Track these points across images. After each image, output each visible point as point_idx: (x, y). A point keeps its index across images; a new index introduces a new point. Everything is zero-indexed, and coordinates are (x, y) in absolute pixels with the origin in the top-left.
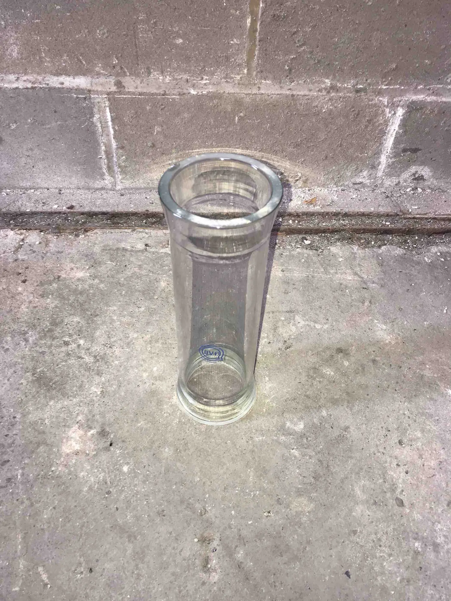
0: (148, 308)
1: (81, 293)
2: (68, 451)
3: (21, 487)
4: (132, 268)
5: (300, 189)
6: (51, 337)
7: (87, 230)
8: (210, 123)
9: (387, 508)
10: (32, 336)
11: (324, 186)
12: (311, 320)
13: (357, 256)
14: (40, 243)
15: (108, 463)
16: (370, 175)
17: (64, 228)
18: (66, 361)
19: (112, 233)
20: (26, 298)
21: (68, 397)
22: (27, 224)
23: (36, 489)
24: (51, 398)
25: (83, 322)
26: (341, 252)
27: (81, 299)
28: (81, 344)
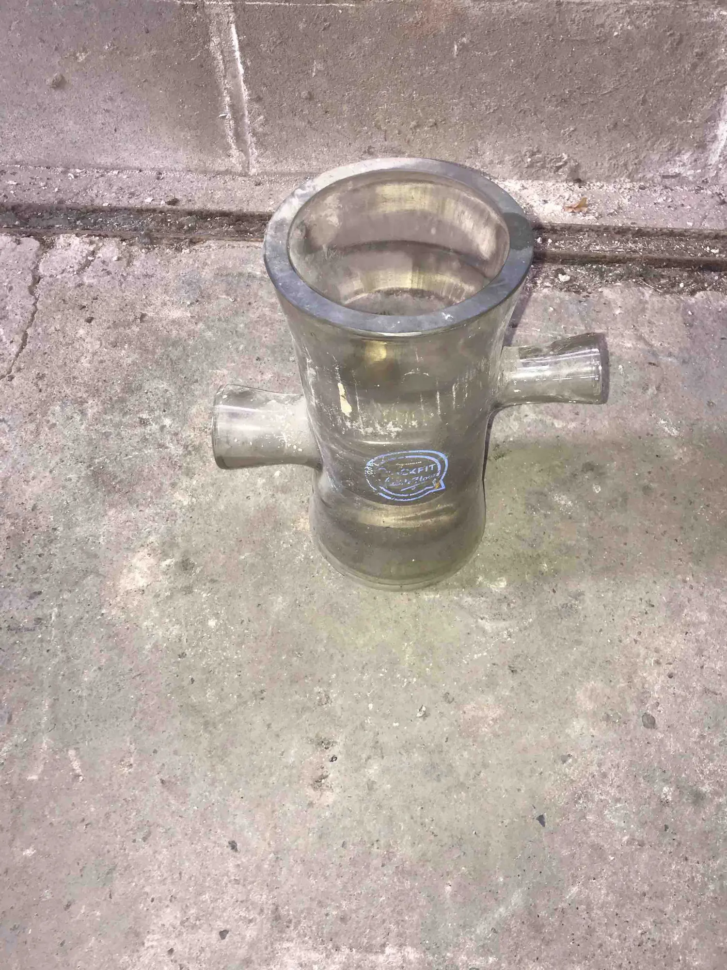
0: (277, 375)
1: (175, 344)
2: (129, 588)
3: (53, 633)
4: (260, 308)
5: (564, 184)
6: (121, 410)
7: (194, 241)
8: (409, 55)
9: (626, 727)
10: (93, 407)
11: (608, 179)
12: (547, 413)
13: (649, 306)
14: (119, 259)
15: (188, 610)
16: (695, 160)
17: (159, 236)
18: (140, 450)
19: (233, 247)
20: (89, 346)
21: (137, 506)
22: (101, 227)
23: (75, 638)
24: (112, 505)
25: (172, 391)
26: (621, 299)
27: (175, 353)
28: (165, 426)
